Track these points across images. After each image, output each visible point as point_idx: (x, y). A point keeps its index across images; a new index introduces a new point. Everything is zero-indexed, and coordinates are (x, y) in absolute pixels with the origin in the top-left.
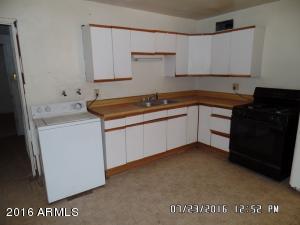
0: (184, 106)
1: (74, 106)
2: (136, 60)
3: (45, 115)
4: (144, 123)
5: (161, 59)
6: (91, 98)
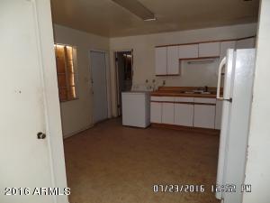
1: (148, 88)
2: (189, 63)
6: (161, 84)
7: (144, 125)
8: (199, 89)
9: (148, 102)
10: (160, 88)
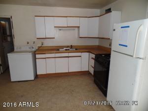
0: (80, 52)
1: (30, 48)
3: (19, 50)
4: (55, 58)
5: (74, 29)
7: (33, 79)
8: (68, 47)
9: (35, 59)
10: (39, 47)
